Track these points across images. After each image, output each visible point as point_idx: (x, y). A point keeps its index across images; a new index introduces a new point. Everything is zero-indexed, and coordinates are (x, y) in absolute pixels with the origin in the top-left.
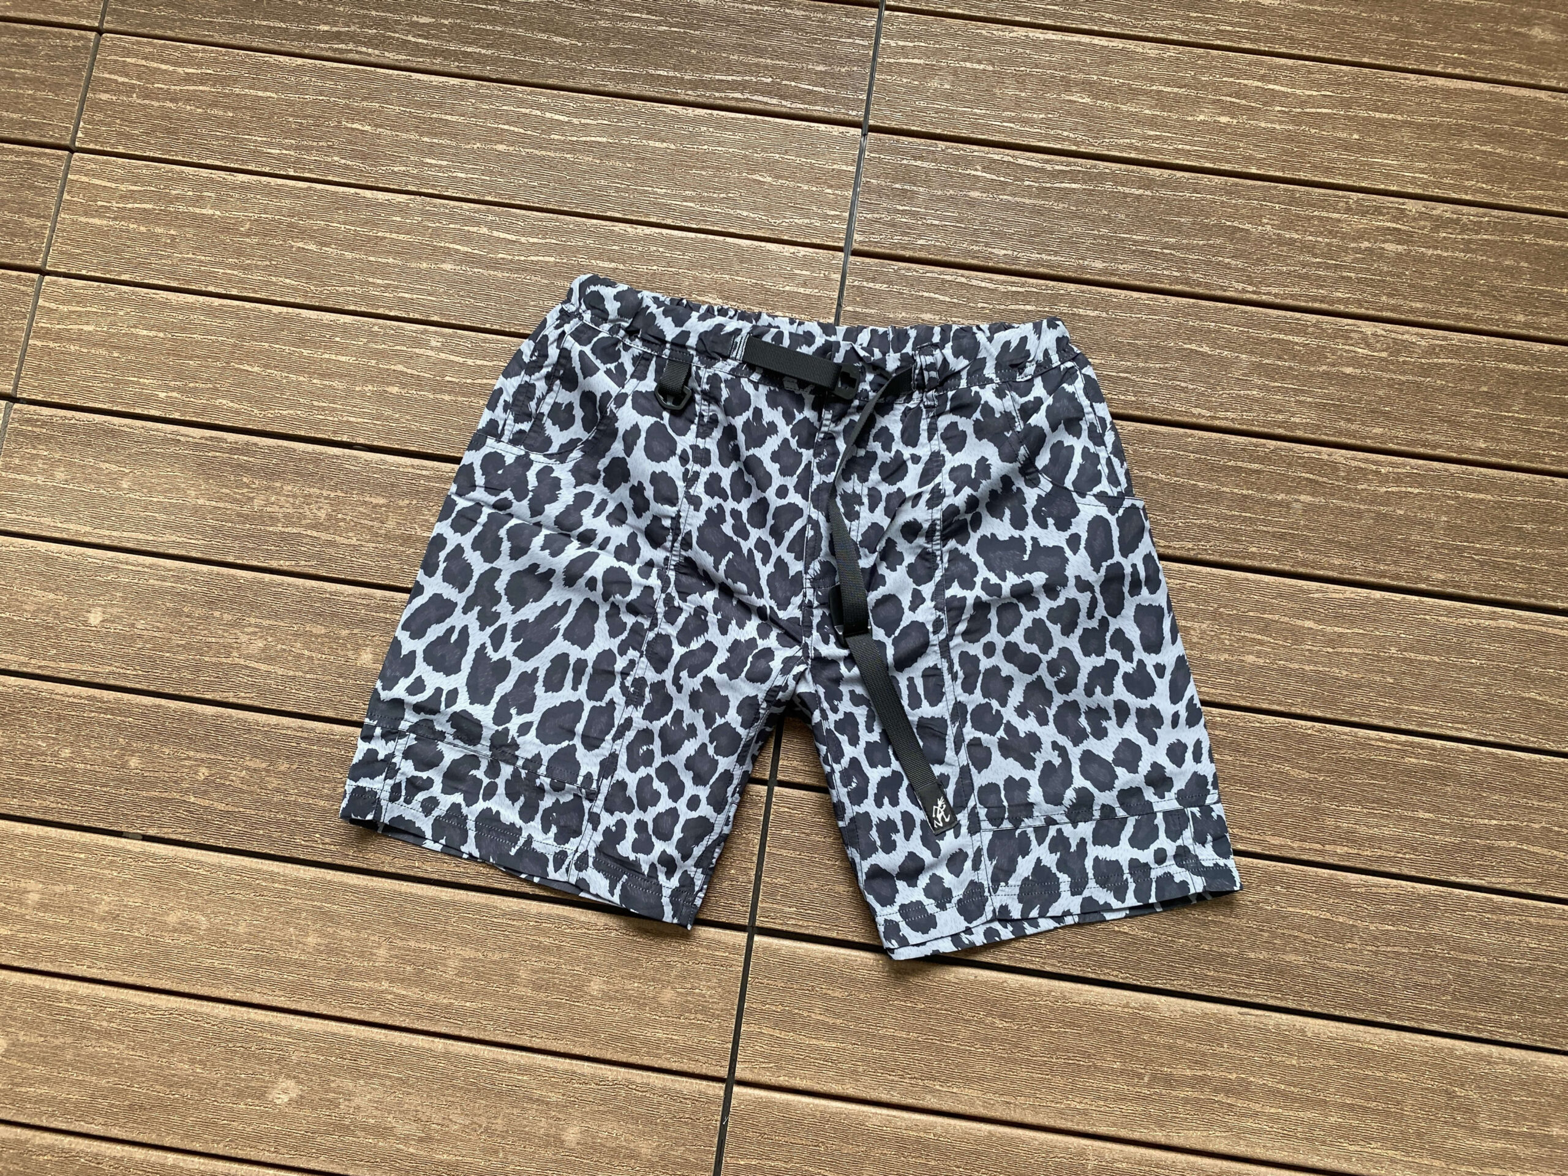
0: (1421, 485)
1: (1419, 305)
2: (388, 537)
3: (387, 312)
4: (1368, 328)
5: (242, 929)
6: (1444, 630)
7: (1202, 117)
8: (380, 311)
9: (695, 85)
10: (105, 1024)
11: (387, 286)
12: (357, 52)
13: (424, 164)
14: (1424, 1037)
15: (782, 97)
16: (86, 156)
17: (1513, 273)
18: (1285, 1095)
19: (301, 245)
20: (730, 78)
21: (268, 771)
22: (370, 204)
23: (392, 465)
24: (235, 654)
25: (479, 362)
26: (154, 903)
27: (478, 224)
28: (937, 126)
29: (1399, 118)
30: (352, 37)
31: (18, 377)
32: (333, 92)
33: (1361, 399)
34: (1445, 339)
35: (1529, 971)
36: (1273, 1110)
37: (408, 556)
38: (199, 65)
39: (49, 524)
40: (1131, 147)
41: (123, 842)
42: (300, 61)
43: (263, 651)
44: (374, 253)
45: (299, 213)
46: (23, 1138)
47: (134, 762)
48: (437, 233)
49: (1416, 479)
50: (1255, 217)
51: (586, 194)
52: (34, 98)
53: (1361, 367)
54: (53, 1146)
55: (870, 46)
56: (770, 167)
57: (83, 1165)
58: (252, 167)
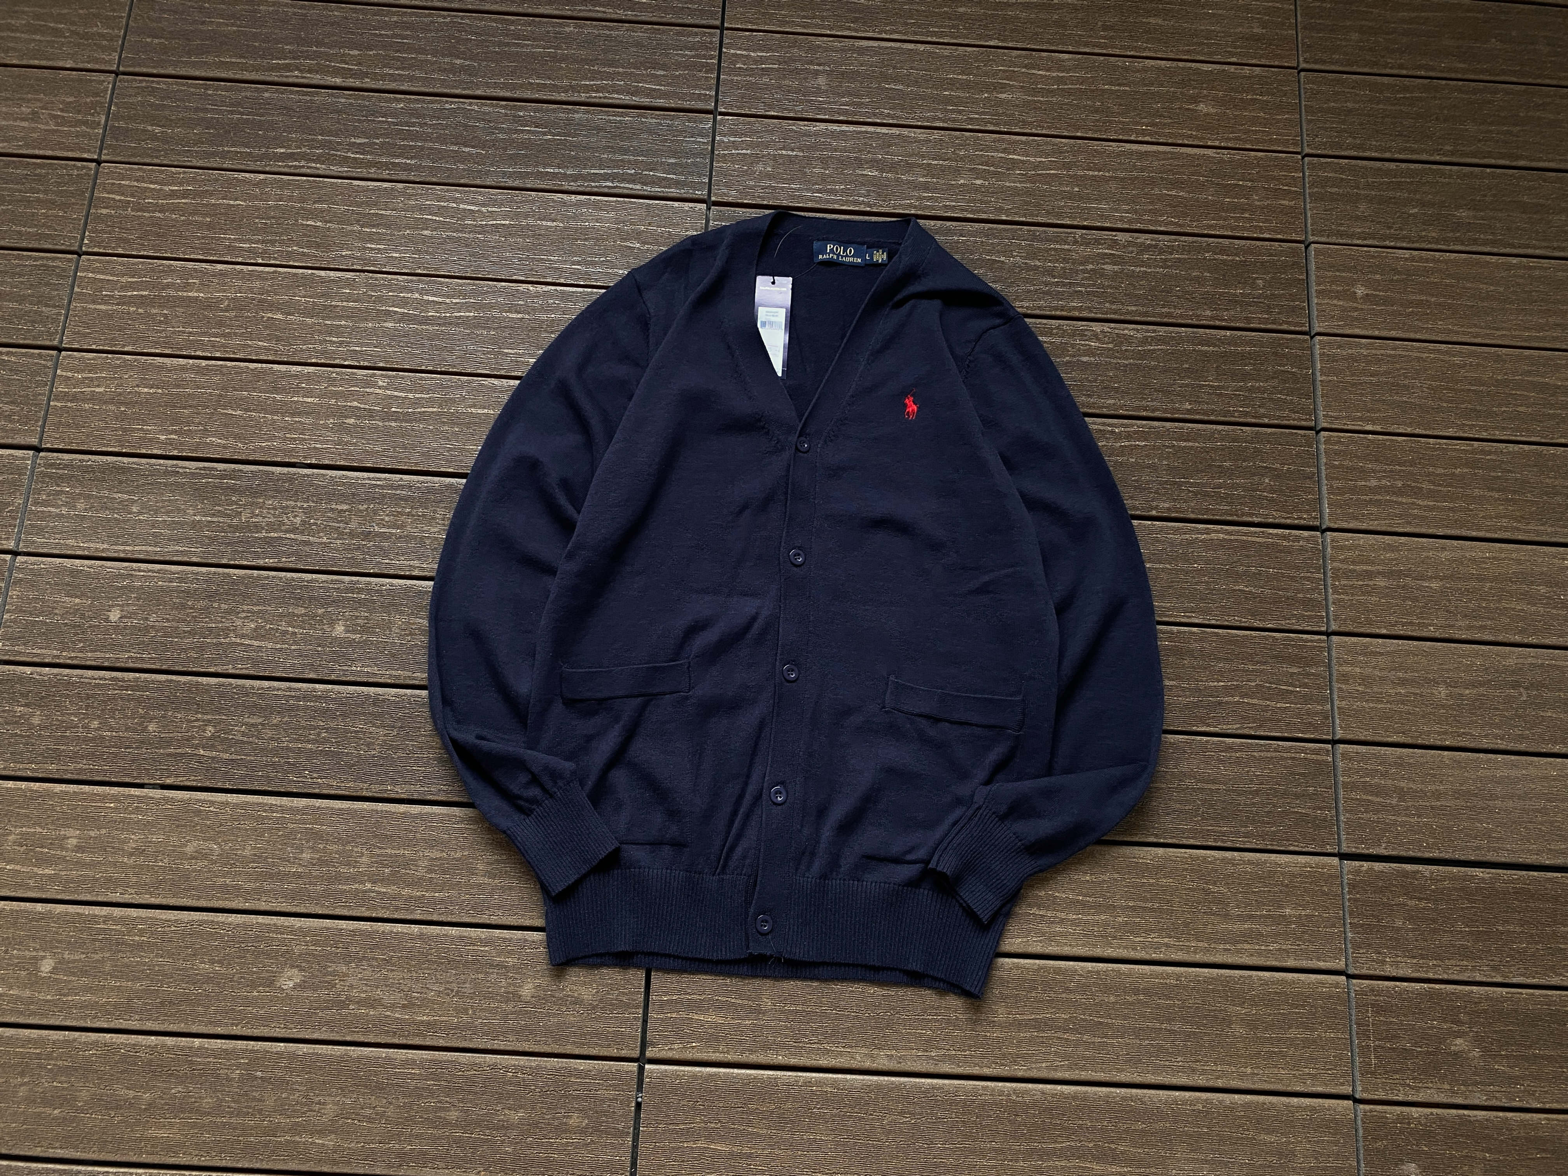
0: (1146, 440)
1: (1134, 308)
2: (352, 535)
3: (342, 362)
4: (1097, 327)
5: (247, 853)
6: (1172, 544)
7: (962, 181)
8: (337, 362)
9: (575, 178)
10: (137, 938)
11: (341, 343)
12: (308, 167)
13: (365, 248)
14: (1183, 850)
15: (644, 184)
16: (92, 257)
17: (1200, 281)
18: (1083, 904)
19: (270, 315)
20: (602, 171)
21: (263, 725)
22: (323, 281)
23: (352, 478)
24: (232, 635)
25: (417, 396)
26: (174, 840)
27: (412, 292)
28: (763, 198)
29: (1107, 174)
30: (303, 156)
31: (43, 432)
32: (291, 198)
33: (1095, 381)
34: (1154, 331)
35: (1257, 793)
36: (1074, 917)
37: (368, 548)
38: (181, 184)
39: (73, 544)
40: (911, 206)
41: (145, 792)
42: (262, 176)
43: (255, 630)
44: (329, 318)
45: (268, 291)
46: (71, 1038)
47: (151, 727)
48: (380, 300)
49: (1143, 436)
50: (1007, 253)
51: (494, 263)
52: (46, 216)
53: (1094, 356)
54: (98, 1042)
55: (707, 143)
56: (638, 236)
57: (123, 1055)
58: (228, 259)
